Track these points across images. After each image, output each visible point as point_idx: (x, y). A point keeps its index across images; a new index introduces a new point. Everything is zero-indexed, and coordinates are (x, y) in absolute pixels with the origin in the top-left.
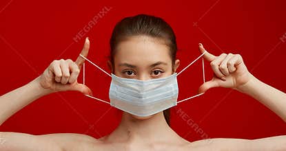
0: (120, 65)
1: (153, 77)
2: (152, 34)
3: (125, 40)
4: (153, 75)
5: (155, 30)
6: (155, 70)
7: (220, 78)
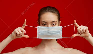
0: (42, 22)
1: (53, 26)
2: (52, 12)
3: (43, 14)
4: (53, 25)
5: (53, 11)
6: (53, 24)
7: (79, 34)
